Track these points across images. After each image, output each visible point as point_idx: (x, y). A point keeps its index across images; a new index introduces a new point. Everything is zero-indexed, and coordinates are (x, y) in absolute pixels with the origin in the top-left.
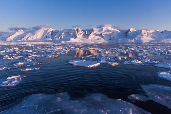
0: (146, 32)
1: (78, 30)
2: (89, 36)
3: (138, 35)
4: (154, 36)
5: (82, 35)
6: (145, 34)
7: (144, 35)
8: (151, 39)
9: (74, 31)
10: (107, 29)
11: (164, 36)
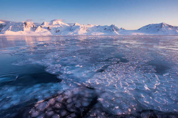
0: (83, 26)
1: (25, 24)
2: (37, 29)
3: (77, 29)
4: (89, 30)
5: (30, 28)
6: (82, 27)
7: (81, 29)
8: (86, 32)
9: (22, 24)
10: (57, 23)
11: (96, 30)
